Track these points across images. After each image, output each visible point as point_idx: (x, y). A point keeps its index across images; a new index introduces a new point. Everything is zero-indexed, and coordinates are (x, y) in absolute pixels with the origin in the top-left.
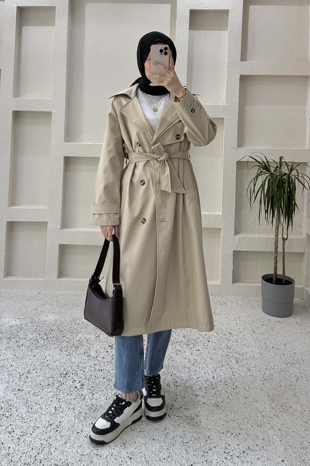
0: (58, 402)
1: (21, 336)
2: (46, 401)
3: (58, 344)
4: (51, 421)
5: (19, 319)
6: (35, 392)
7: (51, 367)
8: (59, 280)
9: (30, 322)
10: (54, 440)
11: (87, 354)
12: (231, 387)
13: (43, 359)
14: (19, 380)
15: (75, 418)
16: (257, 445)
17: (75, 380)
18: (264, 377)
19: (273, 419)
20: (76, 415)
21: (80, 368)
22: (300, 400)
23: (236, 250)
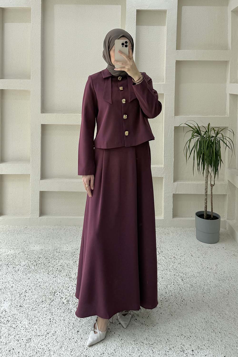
0: (51, 315)
1: (16, 263)
2: (42, 315)
3: (45, 269)
4: (48, 330)
5: (13, 249)
6: (33, 307)
7: (42, 287)
8: (40, 217)
9: (22, 252)
10: (52, 345)
11: (69, 277)
12: (180, 300)
13: (35, 281)
14: (20, 298)
15: (66, 327)
16: (204, 345)
17: (62, 297)
18: (204, 291)
19: (214, 324)
20: (66, 325)
21: (65, 288)
22: (232, 309)
23: (175, 193)
